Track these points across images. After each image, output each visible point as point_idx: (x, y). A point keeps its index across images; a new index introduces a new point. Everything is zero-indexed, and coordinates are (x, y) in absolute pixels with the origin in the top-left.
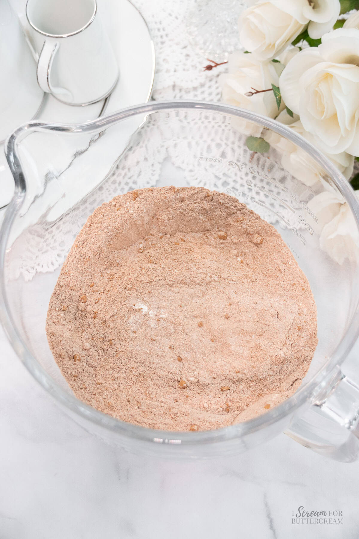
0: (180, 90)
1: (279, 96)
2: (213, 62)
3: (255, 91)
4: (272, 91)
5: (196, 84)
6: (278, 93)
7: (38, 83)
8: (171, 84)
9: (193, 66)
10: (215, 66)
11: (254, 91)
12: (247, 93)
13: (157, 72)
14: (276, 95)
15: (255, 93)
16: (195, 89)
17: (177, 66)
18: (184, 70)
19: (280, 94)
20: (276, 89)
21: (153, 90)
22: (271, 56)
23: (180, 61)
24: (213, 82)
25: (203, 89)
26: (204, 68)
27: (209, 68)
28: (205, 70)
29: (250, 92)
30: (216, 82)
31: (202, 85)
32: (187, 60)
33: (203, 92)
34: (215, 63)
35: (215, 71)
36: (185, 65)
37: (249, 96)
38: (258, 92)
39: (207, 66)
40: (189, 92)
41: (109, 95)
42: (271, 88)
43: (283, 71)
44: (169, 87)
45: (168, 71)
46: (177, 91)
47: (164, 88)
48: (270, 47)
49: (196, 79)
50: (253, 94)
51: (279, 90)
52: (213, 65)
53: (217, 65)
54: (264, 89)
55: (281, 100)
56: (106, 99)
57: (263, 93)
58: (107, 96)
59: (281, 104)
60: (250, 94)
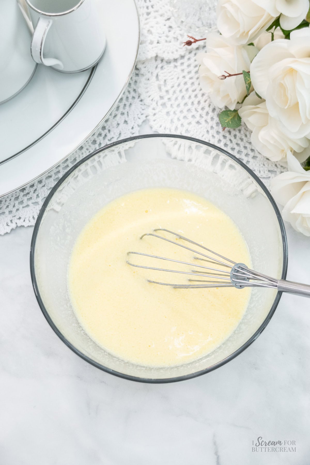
0: (162, 60)
1: (249, 82)
2: (193, 38)
3: (228, 75)
4: (242, 75)
5: (177, 56)
6: (249, 79)
7: (32, 55)
8: (154, 55)
9: (174, 38)
10: (195, 42)
11: (227, 75)
12: (220, 77)
13: (140, 43)
14: (245, 80)
15: (228, 76)
16: (175, 60)
17: (160, 37)
18: (166, 41)
19: (250, 79)
20: (247, 74)
21: (136, 61)
22: (245, 41)
23: (164, 33)
24: (192, 54)
25: (182, 61)
26: (185, 43)
27: (189, 43)
28: (185, 45)
29: (223, 76)
30: (195, 54)
31: (182, 57)
32: (169, 31)
33: (182, 64)
34: (194, 39)
35: (194, 46)
36: (167, 36)
37: (222, 79)
38: (230, 75)
39: (187, 42)
40: (170, 62)
41: (96, 64)
42: (242, 72)
43: (254, 58)
44: (152, 58)
45: (151, 43)
46: (159, 61)
47: (147, 60)
48: (244, 35)
49: (177, 51)
50: (226, 77)
51: (249, 75)
52: (193, 40)
53: (196, 41)
54: (236, 73)
55: (251, 84)
56: (93, 69)
57: (235, 76)
58: (94, 65)
59: (250, 88)
60: (223, 77)
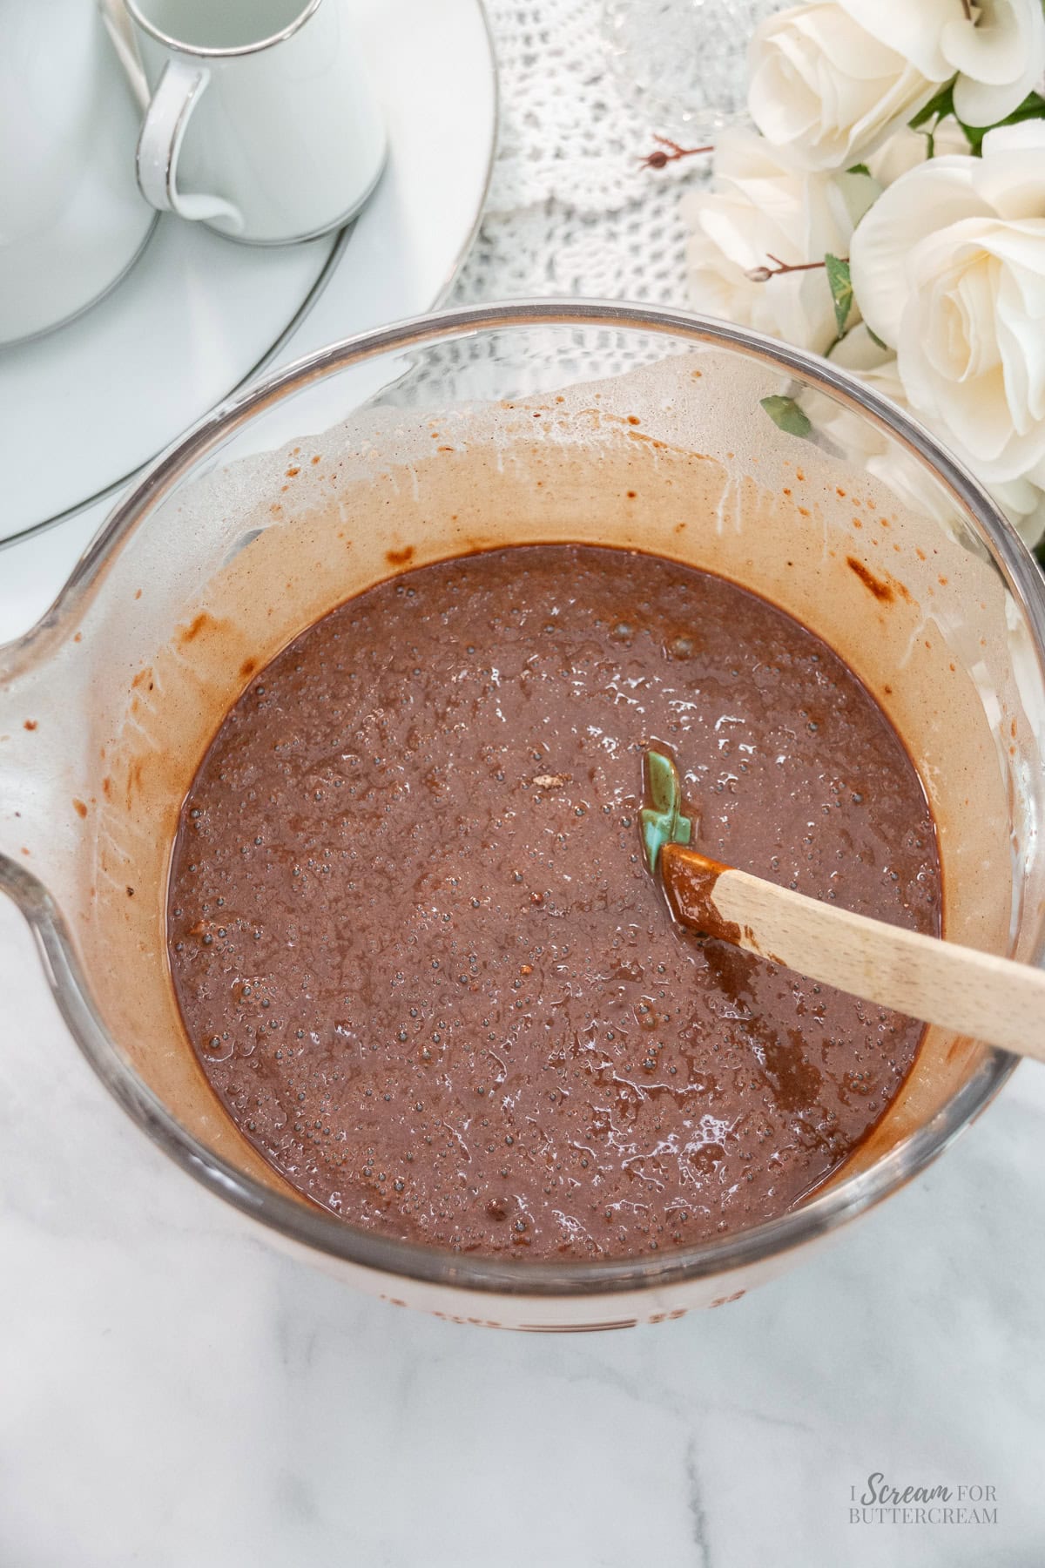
0: (569, 214)
1: (846, 291)
2: (671, 145)
3: (779, 267)
4: (823, 271)
5: (616, 199)
6: (844, 282)
7: (139, 183)
8: (543, 195)
9: (612, 142)
10: (677, 157)
11: (773, 266)
12: (752, 271)
13: (499, 154)
14: (834, 284)
15: (779, 272)
16: (613, 215)
17: (565, 138)
18: (585, 152)
19: (850, 283)
20: (839, 267)
21: (483, 212)
22: (837, 160)
23: (577, 125)
24: (669, 198)
25: (635, 218)
26: (642, 159)
27: (658, 161)
28: (644, 167)
29: (763, 269)
30: (679, 197)
31: (636, 205)
32: (597, 119)
33: (634, 227)
34: (677, 148)
35: (675, 169)
36: (589, 136)
37: (757, 280)
38: (785, 269)
39: (652, 156)
40: (595, 221)
41: (352, 220)
42: (821, 259)
43: (864, 214)
44: (535, 205)
45: (536, 155)
46: (558, 217)
47: (519, 210)
48: (836, 136)
49: (618, 184)
50: (770, 274)
51: (848, 269)
52: (669, 152)
53: (681, 153)
54: (806, 262)
55: (853, 300)
56: (342, 234)
57: (802, 272)
58: (343, 222)
59: (850, 313)
60: (761, 274)
